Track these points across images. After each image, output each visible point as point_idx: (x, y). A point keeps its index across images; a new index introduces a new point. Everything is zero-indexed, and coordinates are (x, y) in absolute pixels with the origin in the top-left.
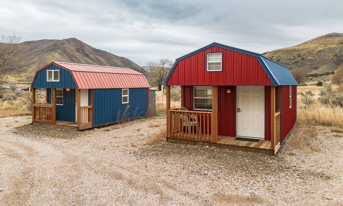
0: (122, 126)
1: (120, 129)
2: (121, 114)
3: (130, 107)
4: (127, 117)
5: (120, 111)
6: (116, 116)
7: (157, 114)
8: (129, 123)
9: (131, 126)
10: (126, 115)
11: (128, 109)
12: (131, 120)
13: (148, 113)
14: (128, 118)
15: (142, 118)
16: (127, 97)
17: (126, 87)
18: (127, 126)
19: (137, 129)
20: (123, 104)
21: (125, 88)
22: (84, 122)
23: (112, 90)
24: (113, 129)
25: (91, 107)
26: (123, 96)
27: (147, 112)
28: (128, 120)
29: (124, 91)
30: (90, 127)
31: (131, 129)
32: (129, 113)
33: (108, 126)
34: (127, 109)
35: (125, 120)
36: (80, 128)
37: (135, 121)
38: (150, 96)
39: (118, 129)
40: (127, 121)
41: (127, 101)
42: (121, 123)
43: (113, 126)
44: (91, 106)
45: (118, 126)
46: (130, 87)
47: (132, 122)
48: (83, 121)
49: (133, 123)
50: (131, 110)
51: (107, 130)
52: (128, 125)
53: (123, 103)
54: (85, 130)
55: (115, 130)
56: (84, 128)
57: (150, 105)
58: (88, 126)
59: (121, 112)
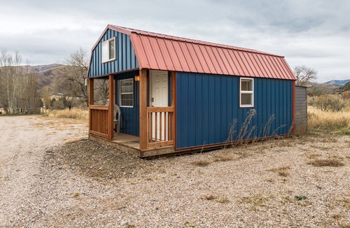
0: (240, 153)
1: (232, 163)
2: (238, 128)
3: (257, 112)
4: (250, 134)
5: (235, 121)
6: (227, 132)
7: (311, 132)
8: (256, 147)
9: (260, 157)
10: (248, 130)
11: (253, 119)
12: (259, 141)
13: (293, 130)
14: (252, 136)
15: (281, 138)
16: (250, 95)
17: (248, 75)
18: (251, 155)
19: (277, 166)
20: (243, 108)
21: (246, 77)
22: (160, 139)
23: (218, 79)
24: (217, 161)
25: (172, 108)
26: (241, 92)
27: (292, 127)
28: (254, 141)
29: (244, 83)
30: (168, 151)
31: (261, 165)
32: (254, 127)
33: (206, 151)
34: (250, 117)
35: (248, 139)
36: (145, 153)
37: (267, 144)
38: (296, 96)
39: (229, 162)
40: (251, 142)
41: (250, 103)
42: (238, 146)
43: (219, 153)
44: (173, 106)
45: (232, 153)
46: (257, 76)
47: (260, 145)
48: (158, 138)
49: (264, 148)
50: (259, 120)
51: (200, 164)
52: (253, 152)
53: (241, 106)
54: (157, 157)
55: (221, 165)
56: (155, 153)
57: (297, 114)
58: (165, 150)
59: (237, 123)
